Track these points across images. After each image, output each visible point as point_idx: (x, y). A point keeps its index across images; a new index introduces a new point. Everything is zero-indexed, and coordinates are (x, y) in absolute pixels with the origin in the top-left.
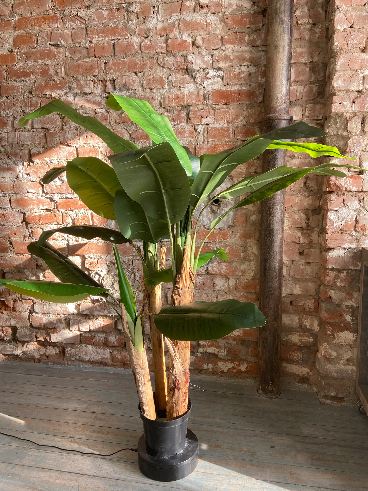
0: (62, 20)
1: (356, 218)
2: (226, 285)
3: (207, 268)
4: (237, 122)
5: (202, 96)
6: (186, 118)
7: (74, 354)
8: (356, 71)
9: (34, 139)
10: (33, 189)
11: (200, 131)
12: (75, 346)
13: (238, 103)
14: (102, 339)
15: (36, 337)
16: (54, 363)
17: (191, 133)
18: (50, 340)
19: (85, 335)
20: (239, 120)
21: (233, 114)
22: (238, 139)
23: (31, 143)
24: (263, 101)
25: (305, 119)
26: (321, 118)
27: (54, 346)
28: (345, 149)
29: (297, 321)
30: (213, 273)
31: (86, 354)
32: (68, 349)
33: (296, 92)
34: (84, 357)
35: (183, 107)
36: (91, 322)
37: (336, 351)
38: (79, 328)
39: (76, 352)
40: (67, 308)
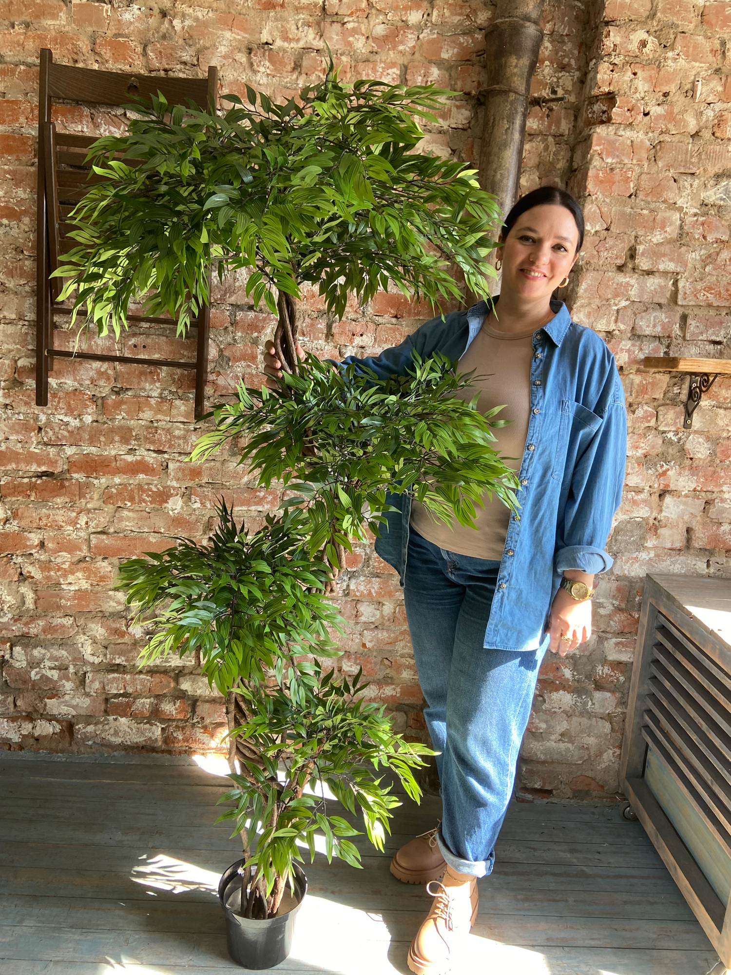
0: (92, 119)
2: (378, 613)
3: (348, 586)
5: (356, 299)
6: (325, 332)
7: (93, 734)
8: (608, 300)
9: (26, 340)
10: (17, 433)
12: (92, 719)
13: (417, 318)
14: (148, 707)
15: (15, 705)
16: (52, 751)
18: (45, 709)
19: (116, 701)
23: (18, 346)
27: (50, 720)
30: (358, 594)
31: (116, 733)
32: (79, 726)
34: (113, 739)
36: (128, 677)
37: (546, 722)
38: (104, 688)
39: (95, 731)
40: (80, 652)
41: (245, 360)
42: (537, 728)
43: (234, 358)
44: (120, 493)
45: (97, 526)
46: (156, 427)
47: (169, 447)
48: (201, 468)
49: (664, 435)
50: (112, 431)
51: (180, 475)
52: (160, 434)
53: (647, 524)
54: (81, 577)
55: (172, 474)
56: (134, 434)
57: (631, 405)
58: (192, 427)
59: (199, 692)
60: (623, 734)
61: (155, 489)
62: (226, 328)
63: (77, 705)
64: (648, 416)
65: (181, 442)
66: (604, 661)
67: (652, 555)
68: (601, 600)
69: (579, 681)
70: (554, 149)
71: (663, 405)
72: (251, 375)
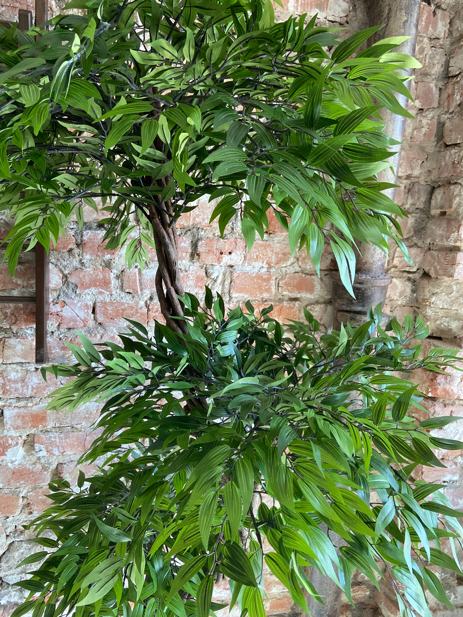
41: (95, 286)
43: (82, 285)
47: (3, 393)
48: (46, 413)
51: (19, 422)
55: (9, 422)
58: (32, 368)
62: (70, 251)
65: (19, 385)
70: (430, 52)
72: (104, 303)
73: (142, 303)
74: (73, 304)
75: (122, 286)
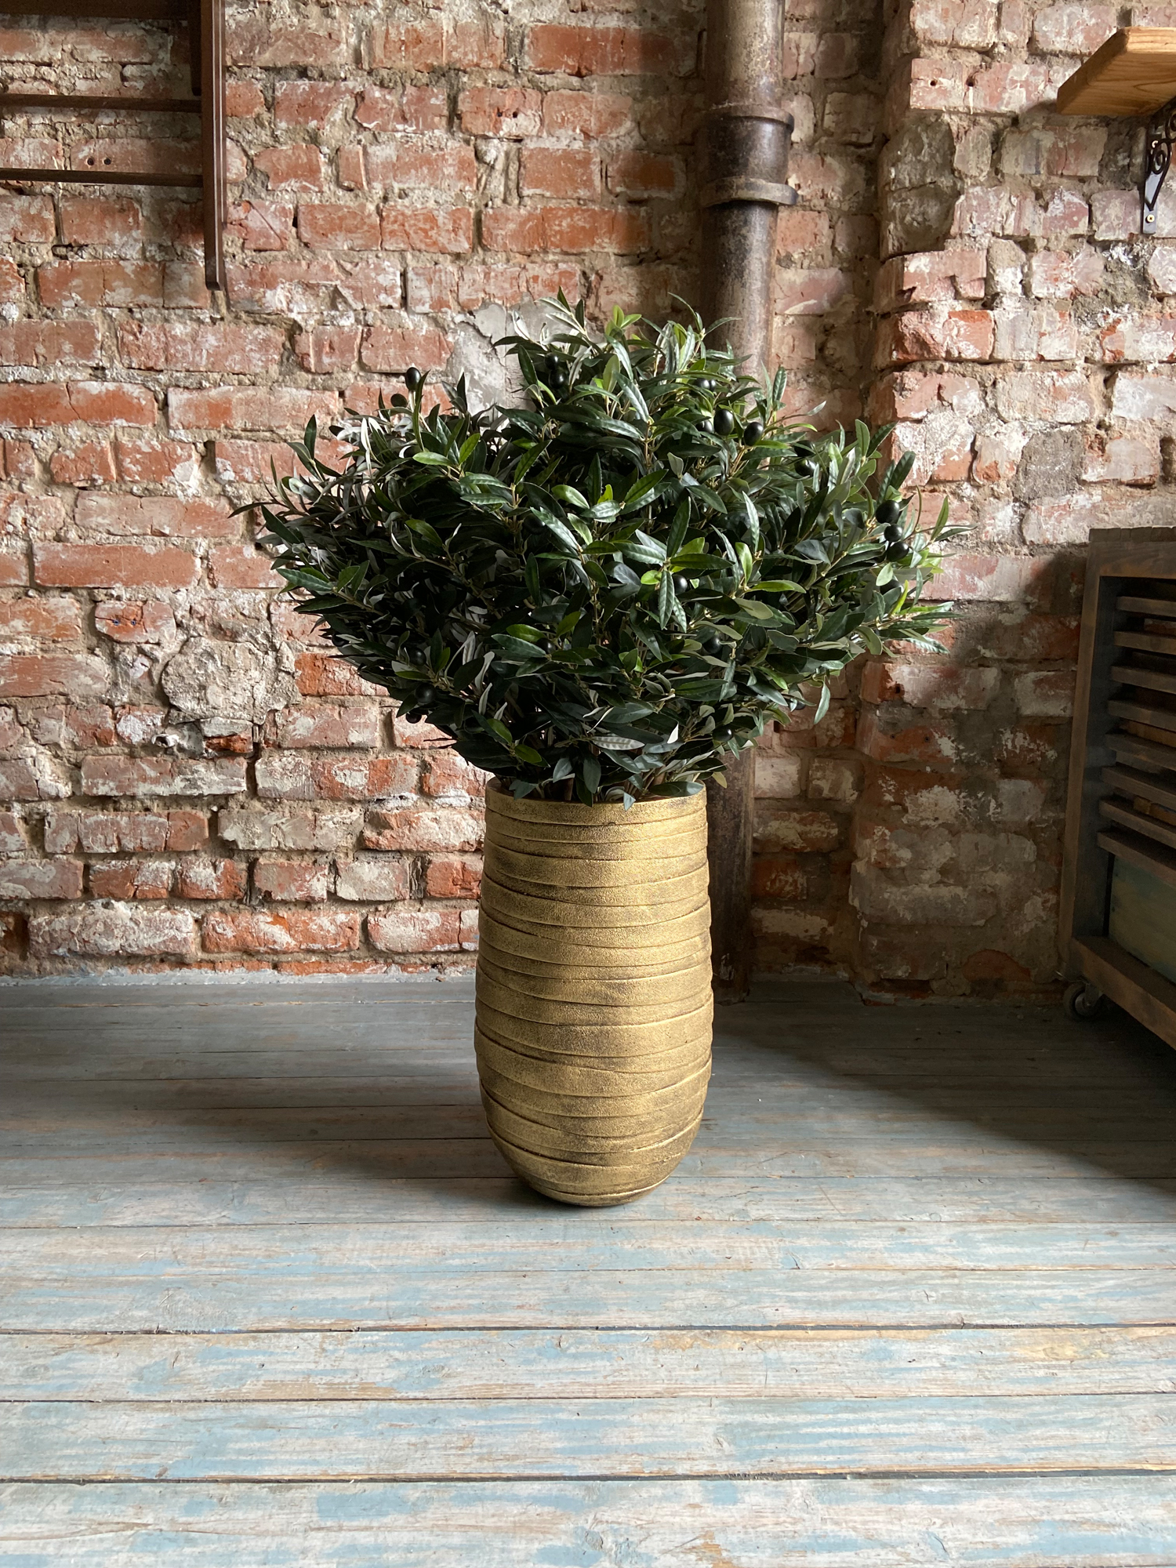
1: (973, 444)
4: (614, 135)
5: (501, 41)
6: (446, 112)
7: (65, 935)
11: (496, 159)
12: (65, 907)
13: (619, 72)
14: (165, 877)
17: (462, 164)
19: (105, 868)
20: (622, 131)
21: (600, 107)
22: (617, 196)
24: (696, 74)
25: (824, 139)
26: (868, 139)
28: (945, 228)
29: (795, 777)
31: (108, 930)
32: (40, 920)
33: (794, 50)
34: (103, 941)
35: (438, 73)
36: (124, 820)
37: (911, 846)
38: (79, 844)
39: (69, 927)
40: (30, 776)
41: (296, 176)
42: (894, 860)
43: (276, 174)
44: (81, 458)
45: (44, 527)
46: (141, 321)
47: (166, 360)
48: (229, 402)
49: (1106, 254)
50: (57, 333)
51: (191, 417)
52: (147, 334)
53: (1085, 433)
54: (21, 629)
55: (177, 416)
56: (99, 337)
57: (1039, 196)
58: (205, 316)
59: (258, 844)
60: (1060, 864)
61: (146, 449)
62: (258, 116)
63: (32, 880)
64: (1073, 214)
65: (189, 348)
66: (1017, 721)
67: (1097, 498)
68: (1004, 596)
69: (968, 764)
71: (1100, 190)
72: (311, 207)
73: (371, 207)
74: (264, 206)
75: (337, 177)
